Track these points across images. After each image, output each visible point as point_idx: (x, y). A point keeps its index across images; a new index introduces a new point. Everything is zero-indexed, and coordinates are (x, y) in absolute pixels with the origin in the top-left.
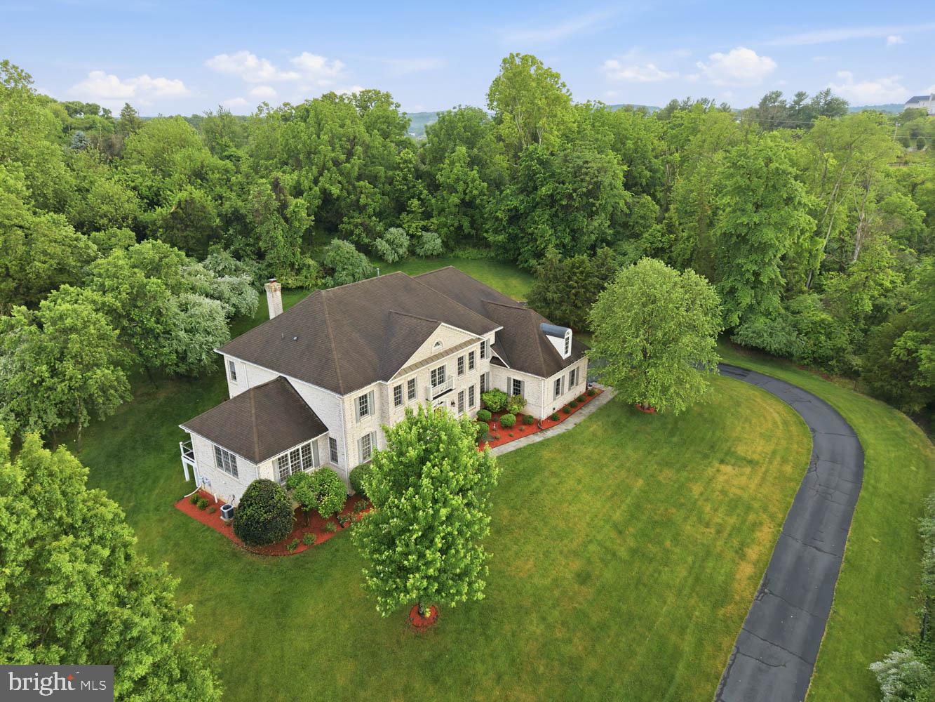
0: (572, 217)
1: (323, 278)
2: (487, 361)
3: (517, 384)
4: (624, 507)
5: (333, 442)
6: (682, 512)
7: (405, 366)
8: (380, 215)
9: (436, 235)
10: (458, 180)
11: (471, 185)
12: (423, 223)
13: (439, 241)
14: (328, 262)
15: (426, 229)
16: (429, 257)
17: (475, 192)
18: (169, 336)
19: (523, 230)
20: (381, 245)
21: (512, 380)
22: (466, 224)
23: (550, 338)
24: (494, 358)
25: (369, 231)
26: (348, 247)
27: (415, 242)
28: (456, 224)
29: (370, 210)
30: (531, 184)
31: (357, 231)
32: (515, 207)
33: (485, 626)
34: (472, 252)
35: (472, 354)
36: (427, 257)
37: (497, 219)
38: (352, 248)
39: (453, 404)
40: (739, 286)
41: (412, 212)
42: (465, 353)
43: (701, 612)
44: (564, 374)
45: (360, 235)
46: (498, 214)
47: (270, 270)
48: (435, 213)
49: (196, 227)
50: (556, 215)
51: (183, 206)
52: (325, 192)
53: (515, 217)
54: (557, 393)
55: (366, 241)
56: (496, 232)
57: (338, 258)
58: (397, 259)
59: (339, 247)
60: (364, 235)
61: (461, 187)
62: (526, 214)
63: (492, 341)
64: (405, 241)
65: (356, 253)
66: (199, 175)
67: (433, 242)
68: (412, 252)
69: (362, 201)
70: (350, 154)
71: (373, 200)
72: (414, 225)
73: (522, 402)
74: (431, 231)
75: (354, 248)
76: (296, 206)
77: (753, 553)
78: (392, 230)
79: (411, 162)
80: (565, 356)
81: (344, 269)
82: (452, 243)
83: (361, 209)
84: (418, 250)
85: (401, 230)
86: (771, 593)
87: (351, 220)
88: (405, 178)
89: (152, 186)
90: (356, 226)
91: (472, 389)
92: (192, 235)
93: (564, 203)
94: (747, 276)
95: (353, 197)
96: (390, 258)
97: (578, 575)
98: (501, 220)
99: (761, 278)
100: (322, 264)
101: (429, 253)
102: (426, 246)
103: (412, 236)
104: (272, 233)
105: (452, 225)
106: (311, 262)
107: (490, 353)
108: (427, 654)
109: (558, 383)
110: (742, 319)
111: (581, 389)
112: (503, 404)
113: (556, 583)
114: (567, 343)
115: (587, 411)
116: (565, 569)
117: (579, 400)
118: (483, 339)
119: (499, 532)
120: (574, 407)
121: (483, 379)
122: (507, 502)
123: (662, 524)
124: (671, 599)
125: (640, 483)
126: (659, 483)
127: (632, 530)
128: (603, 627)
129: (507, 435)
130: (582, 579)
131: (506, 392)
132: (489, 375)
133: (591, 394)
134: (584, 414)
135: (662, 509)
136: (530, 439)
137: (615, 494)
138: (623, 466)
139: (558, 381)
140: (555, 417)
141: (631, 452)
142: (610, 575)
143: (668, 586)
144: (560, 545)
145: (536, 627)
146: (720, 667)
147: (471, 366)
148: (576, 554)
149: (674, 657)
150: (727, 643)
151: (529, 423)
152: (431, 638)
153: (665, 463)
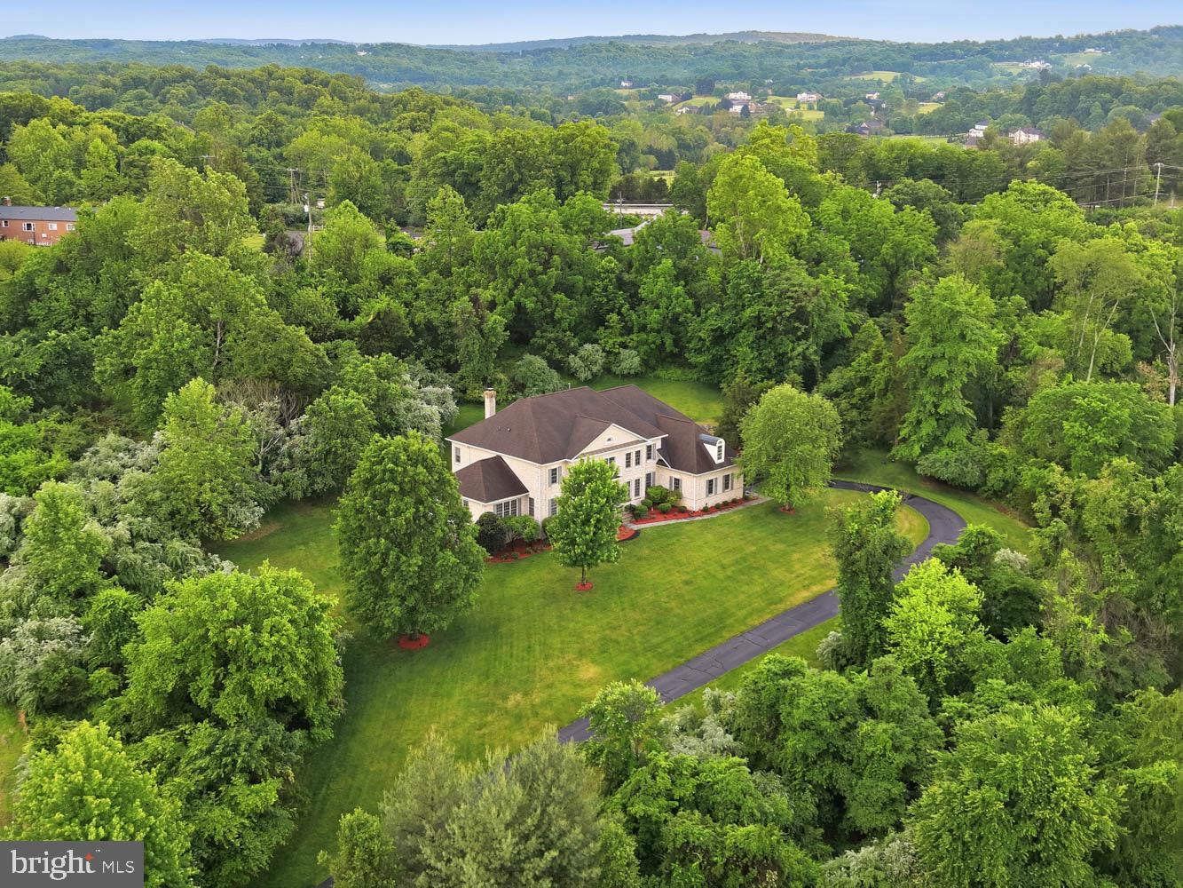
0: (778, 341)
1: (514, 393)
2: (653, 462)
3: (677, 482)
4: (734, 557)
5: (531, 501)
6: (776, 565)
7: (583, 451)
8: (575, 329)
9: (634, 352)
10: (661, 295)
11: (674, 302)
12: (620, 339)
13: (637, 360)
14: (518, 378)
15: (623, 345)
16: (626, 377)
17: (678, 310)
19: (728, 351)
20: (574, 361)
21: (673, 479)
22: (669, 342)
23: (707, 446)
24: (659, 460)
25: (561, 345)
26: (539, 362)
27: (612, 358)
28: (658, 342)
29: (565, 325)
30: (740, 303)
31: (550, 347)
32: (720, 327)
33: (619, 593)
34: (676, 372)
35: (638, 453)
36: (624, 376)
37: (700, 338)
38: (544, 363)
40: (923, 417)
41: (610, 327)
42: (632, 450)
43: (758, 604)
44: (718, 476)
45: (552, 351)
46: (701, 334)
47: (463, 382)
48: (635, 329)
49: (392, 338)
50: (763, 337)
51: (380, 316)
52: (519, 305)
53: (720, 337)
54: (710, 492)
55: (559, 356)
56: (699, 351)
57: (529, 374)
58: (590, 377)
59: (531, 363)
60: (556, 350)
61: (663, 302)
62: (731, 336)
63: (659, 446)
64: (600, 358)
65: (547, 369)
66: (385, 280)
67: (631, 360)
68: (607, 370)
69: (557, 315)
70: (547, 264)
71: (569, 314)
72: (611, 342)
73: (680, 496)
74: (631, 348)
75: (546, 364)
76: (495, 322)
78: (588, 346)
79: (613, 272)
80: (717, 462)
81: (534, 386)
82: (652, 362)
83: (555, 323)
84: (614, 369)
85: (597, 346)
87: (545, 334)
88: (605, 289)
89: (340, 291)
90: (549, 341)
91: (637, 482)
93: (769, 325)
94: (929, 406)
95: (547, 310)
96: (583, 376)
97: (685, 581)
98: (705, 340)
99: (939, 410)
100: (513, 380)
101: (626, 372)
102: (624, 365)
103: (609, 353)
104: (470, 349)
105: (654, 343)
106: (502, 376)
107: (657, 456)
108: (584, 599)
109: (711, 482)
110: (924, 451)
111: (737, 492)
112: (664, 497)
113: (669, 582)
114: (720, 451)
115: (736, 509)
116: (677, 578)
117: (735, 502)
118: (650, 442)
119: (639, 559)
120: (726, 505)
121: (648, 476)
122: (649, 547)
123: (757, 568)
124: (742, 597)
125: (754, 548)
126: (768, 550)
127: (733, 568)
128: (692, 601)
129: (662, 516)
130: (687, 583)
131: (668, 488)
132: (654, 473)
133: (746, 499)
134: (732, 510)
135: (762, 562)
136: (679, 521)
137: (730, 551)
138: (745, 539)
139: (711, 481)
140: (706, 510)
141: (756, 533)
142: (706, 583)
143: (743, 593)
144: (679, 568)
145: (650, 596)
146: (756, 623)
147: (638, 463)
148: (688, 573)
149: (730, 616)
150: (769, 616)
151: (684, 512)
152: (588, 594)
153: (781, 541)
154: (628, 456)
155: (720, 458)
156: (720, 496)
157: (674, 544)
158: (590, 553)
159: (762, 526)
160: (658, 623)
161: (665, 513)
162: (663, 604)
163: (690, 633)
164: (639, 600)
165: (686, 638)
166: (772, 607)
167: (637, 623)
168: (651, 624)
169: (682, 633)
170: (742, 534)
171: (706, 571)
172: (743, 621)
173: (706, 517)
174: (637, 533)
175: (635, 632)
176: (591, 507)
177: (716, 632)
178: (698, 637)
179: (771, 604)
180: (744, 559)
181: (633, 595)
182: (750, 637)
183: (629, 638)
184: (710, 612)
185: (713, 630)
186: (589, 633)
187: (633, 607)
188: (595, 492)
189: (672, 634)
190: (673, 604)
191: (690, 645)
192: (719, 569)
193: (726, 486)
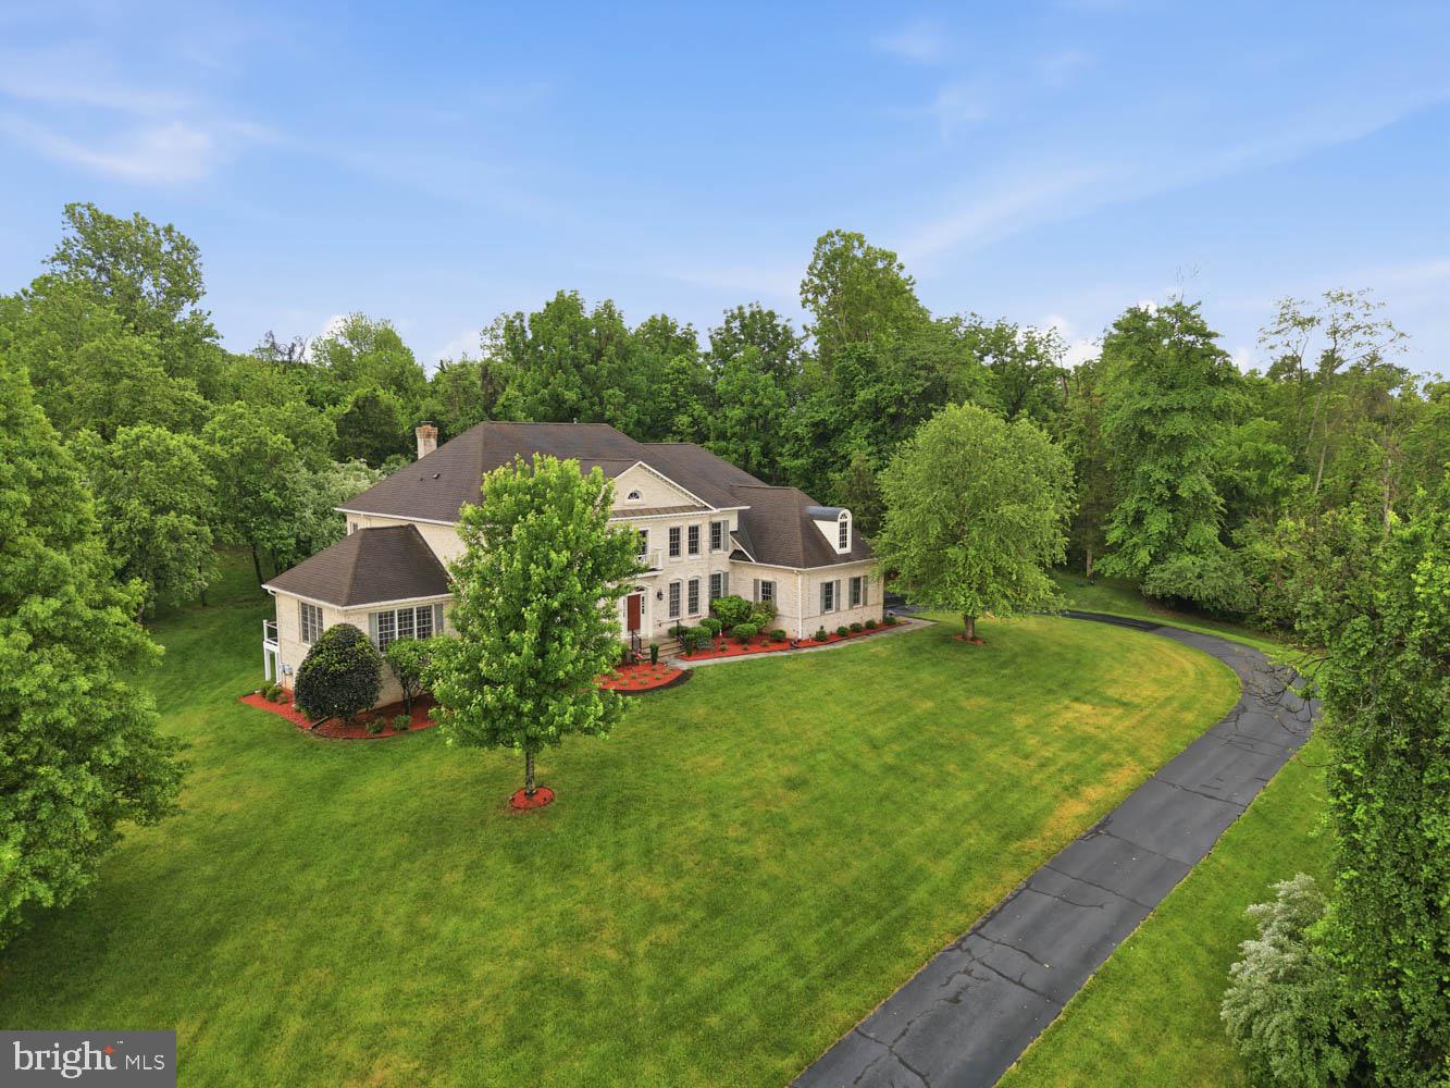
0: (904, 431)
2: (723, 554)
3: (768, 589)
4: (892, 724)
6: (988, 740)
11: (761, 394)
17: (767, 403)
18: (291, 518)
19: (835, 453)
21: (760, 585)
23: (818, 523)
24: (736, 552)
28: (742, 450)
30: (848, 390)
32: (824, 420)
33: (618, 815)
35: (694, 531)
37: (797, 438)
39: (659, 595)
40: (1147, 507)
41: (681, 433)
42: (682, 523)
43: (978, 839)
44: (840, 577)
46: (796, 430)
48: (712, 435)
49: (376, 434)
50: (881, 429)
51: (360, 403)
52: (556, 396)
53: (823, 433)
54: (828, 606)
56: (796, 456)
61: (747, 396)
62: (838, 431)
63: (734, 525)
69: (610, 414)
71: (626, 414)
73: (772, 613)
76: (508, 398)
77: (1094, 793)
79: (685, 372)
80: (840, 551)
86: (1109, 834)
88: (674, 394)
91: (694, 585)
92: (369, 442)
93: (892, 410)
94: (1158, 489)
95: (596, 408)
97: (789, 780)
98: (802, 440)
99: (1179, 492)
105: (736, 450)
107: (732, 544)
108: (520, 834)
109: (828, 588)
110: (1156, 559)
111: (873, 612)
112: (744, 613)
113: (749, 784)
114: (843, 532)
115: (874, 637)
116: (770, 771)
117: (871, 627)
118: (716, 514)
119: (682, 728)
120: (856, 631)
121: (715, 579)
122: (707, 702)
123: (949, 748)
124: (933, 821)
125: (929, 705)
126: (961, 709)
127: (896, 747)
128: (807, 834)
129: (739, 648)
130: (793, 784)
131: (751, 599)
132: (726, 574)
133: (889, 623)
134: (868, 639)
135: (955, 733)
136: (773, 654)
137: (882, 710)
138: (907, 687)
139: (829, 586)
140: (821, 638)
141: (926, 676)
142: (839, 785)
143: (934, 808)
144: (772, 749)
145: (698, 823)
146: (990, 899)
147: (693, 549)
148: (794, 759)
149: (914, 879)
150: (1013, 877)
151: (779, 639)
152: (534, 820)
153: (980, 691)
154: (675, 534)
155: (843, 545)
156: (844, 616)
157: (761, 695)
158: (528, 706)
159: (934, 665)
160: (715, 910)
161: (744, 641)
162: (734, 849)
163: (808, 945)
164: (668, 835)
165: (800, 966)
166: (1014, 846)
167: (654, 915)
168: (696, 914)
169: (786, 947)
170: (900, 678)
171: (838, 755)
172: (950, 895)
173: (823, 648)
174: (686, 676)
175: (641, 948)
176: (527, 576)
177: (888, 935)
178: (834, 957)
179: (1006, 838)
180: (916, 726)
181: (653, 822)
182: (981, 948)
183: (619, 973)
184: (858, 867)
185: (873, 930)
186: (493, 955)
187: (649, 856)
188: (538, 537)
189: (757, 948)
190: (760, 846)
191: (811, 993)
192: (865, 749)
193: (855, 599)
